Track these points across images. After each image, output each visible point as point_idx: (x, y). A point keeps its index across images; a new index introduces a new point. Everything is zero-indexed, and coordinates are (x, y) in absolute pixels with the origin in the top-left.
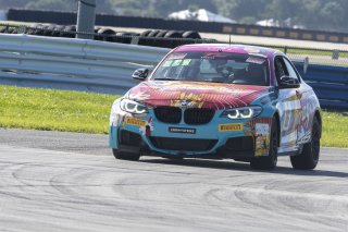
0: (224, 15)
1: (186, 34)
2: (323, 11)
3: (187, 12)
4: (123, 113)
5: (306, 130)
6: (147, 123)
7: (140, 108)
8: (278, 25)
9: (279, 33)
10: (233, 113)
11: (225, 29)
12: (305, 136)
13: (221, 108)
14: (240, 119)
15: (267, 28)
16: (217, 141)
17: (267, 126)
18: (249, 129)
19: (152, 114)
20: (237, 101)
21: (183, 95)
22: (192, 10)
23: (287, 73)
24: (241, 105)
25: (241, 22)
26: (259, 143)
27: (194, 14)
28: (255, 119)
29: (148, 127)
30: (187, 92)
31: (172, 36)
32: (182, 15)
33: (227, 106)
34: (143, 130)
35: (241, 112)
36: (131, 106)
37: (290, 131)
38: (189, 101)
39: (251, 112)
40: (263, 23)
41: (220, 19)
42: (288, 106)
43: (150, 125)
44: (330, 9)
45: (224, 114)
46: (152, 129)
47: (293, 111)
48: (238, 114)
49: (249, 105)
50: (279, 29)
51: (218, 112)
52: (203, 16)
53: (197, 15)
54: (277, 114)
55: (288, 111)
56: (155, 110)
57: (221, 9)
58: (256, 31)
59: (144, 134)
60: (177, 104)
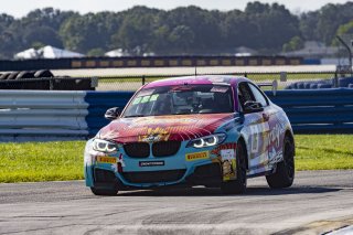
0: (71, 50)
1: (38, 73)
2: (173, 36)
3: (32, 50)
4: (95, 153)
5: (277, 150)
6: (118, 160)
7: (110, 147)
8: (128, 55)
9: (130, 63)
10: (199, 142)
11: (74, 64)
12: (277, 156)
13: (186, 138)
14: (205, 148)
15: (116, 58)
16: (185, 170)
17: (232, 151)
18: (215, 156)
19: (122, 151)
20: (201, 131)
21: (150, 130)
22: (36, 48)
23: (253, 98)
24: (205, 134)
25: (89, 55)
26: (226, 168)
27: (39, 51)
28: (221, 146)
29: (119, 164)
30: (154, 127)
31: (24, 76)
32: (27, 54)
33: (192, 136)
34: (115, 166)
35: (206, 140)
36: (102, 145)
37: (260, 152)
38: (155, 135)
39: (216, 140)
40: (111, 54)
41: (67, 54)
42: (255, 129)
43: (121, 161)
44: (179, 32)
45: (190, 144)
46: (123, 165)
47: (261, 134)
48: (203, 142)
49: (213, 133)
50: (130, 58)
51: (184, 143)
52: (49, 52)
53: (42, 53)
54: (242, 139)
55: (255, 135)
56: (124, 147)
57: (68, 43)
58: (107, 63)
59: (116, 170)
60: (145, 139)
